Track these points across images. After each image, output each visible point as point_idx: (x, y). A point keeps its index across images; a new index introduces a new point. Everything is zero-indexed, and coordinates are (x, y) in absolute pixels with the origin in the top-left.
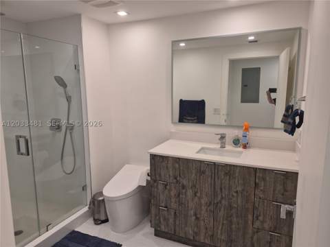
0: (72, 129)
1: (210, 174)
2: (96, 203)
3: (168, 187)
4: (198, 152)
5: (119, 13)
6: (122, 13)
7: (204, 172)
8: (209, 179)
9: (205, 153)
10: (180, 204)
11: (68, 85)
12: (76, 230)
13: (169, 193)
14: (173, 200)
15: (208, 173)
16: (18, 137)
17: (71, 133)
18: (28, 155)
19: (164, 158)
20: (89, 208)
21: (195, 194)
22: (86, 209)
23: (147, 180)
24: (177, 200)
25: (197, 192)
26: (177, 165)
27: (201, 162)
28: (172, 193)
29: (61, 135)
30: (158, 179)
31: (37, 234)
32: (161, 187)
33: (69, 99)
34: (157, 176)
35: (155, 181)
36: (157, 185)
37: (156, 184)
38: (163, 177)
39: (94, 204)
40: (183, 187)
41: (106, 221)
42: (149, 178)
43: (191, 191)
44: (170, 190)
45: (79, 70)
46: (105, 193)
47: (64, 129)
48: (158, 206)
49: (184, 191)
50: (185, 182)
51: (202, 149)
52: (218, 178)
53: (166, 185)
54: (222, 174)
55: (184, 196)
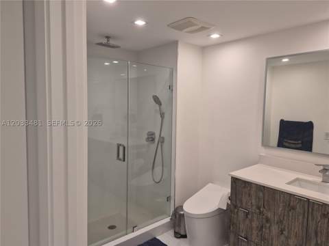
0: (163, 142)
1: (302, 212)
2: (177, 216)
3: (250, 216)
4: (289, 183)
5: (212, 36)
6: (215, 36)
7: (293, 208)
8: (301, 217)
9: (300, 186)
10: (263, 239)
11: (163, 103)
12: (157, 238)
13: (251, 223)
14: (255, 232)
15: (299, 209)
16: (119, 146)
17: (161, 146)
18: (124, 160)
19: (247, 184)
20: (171, 219)
21: (282, 232)
22: (168, 220)
23: (228, 204)
24: (259, 234)
25: (284, 230)
26: (261, 194)
27: (291, 195)
28: (255, 224)
29: (153, 146)
30: (239, 205)
31: (124, 232)
32: (241, 215)
33: (162, 115)
34: (238, 202)
35: (235, 207)
36: (238, 212)
37: (236, 210)
38: (244, 204)
39: (176, 217)
40: (268, 220)
41: (185, 236)
42: (229, 202)
43: (276, 227)
44: (251, 221)
45: (172, 90)
46: (185, 208)
47: (156, 140)
48: (237, 235)
49: (268, 225)
50: (269, 215)
51: (297, 180)
52: (313, 219)
53: (247, 214)
54: (318, 215)
55: (268, 231)
